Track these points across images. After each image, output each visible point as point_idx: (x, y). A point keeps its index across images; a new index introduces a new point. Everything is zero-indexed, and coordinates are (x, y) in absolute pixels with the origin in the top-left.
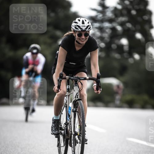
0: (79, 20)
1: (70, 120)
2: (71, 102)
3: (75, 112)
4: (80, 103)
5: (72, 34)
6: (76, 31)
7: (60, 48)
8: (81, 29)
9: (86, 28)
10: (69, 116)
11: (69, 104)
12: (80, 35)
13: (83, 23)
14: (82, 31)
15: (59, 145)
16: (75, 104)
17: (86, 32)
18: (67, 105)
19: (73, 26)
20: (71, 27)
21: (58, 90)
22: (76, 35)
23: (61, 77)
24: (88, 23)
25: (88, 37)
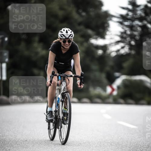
0: (64, 30)
1: (58, 108)
2: (60, 94)
3: (62, 102)
4: (68, 95)
5: (59, 41)
6: (62, 39)
7: (50, 51)
8: (65, 37)
9: (69, 37)
10: (58, 105)
11: (58, 96)
12: (64, 42)
13: (67, 32)
14: (65, 38)
15: (49, 128)
16: (63, 95)
17: (69, 39)
18: (56, 96)
19: (59, 35)
20: (58, 36)
21: (51, 84)
22: (62, 42)
23: (53, 74)
24: (71, 32)
25: (71, 43)
